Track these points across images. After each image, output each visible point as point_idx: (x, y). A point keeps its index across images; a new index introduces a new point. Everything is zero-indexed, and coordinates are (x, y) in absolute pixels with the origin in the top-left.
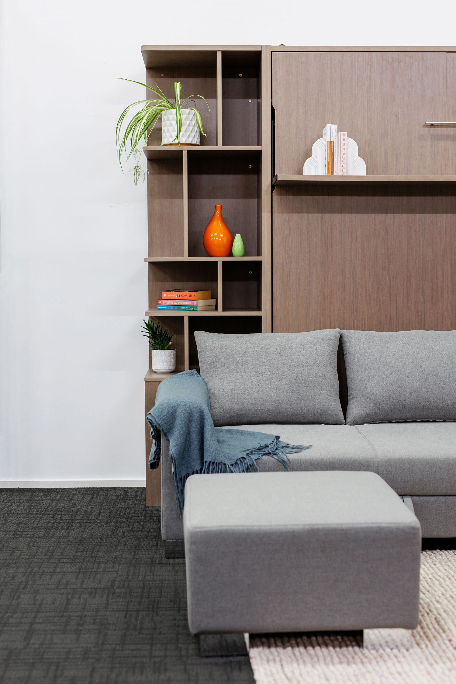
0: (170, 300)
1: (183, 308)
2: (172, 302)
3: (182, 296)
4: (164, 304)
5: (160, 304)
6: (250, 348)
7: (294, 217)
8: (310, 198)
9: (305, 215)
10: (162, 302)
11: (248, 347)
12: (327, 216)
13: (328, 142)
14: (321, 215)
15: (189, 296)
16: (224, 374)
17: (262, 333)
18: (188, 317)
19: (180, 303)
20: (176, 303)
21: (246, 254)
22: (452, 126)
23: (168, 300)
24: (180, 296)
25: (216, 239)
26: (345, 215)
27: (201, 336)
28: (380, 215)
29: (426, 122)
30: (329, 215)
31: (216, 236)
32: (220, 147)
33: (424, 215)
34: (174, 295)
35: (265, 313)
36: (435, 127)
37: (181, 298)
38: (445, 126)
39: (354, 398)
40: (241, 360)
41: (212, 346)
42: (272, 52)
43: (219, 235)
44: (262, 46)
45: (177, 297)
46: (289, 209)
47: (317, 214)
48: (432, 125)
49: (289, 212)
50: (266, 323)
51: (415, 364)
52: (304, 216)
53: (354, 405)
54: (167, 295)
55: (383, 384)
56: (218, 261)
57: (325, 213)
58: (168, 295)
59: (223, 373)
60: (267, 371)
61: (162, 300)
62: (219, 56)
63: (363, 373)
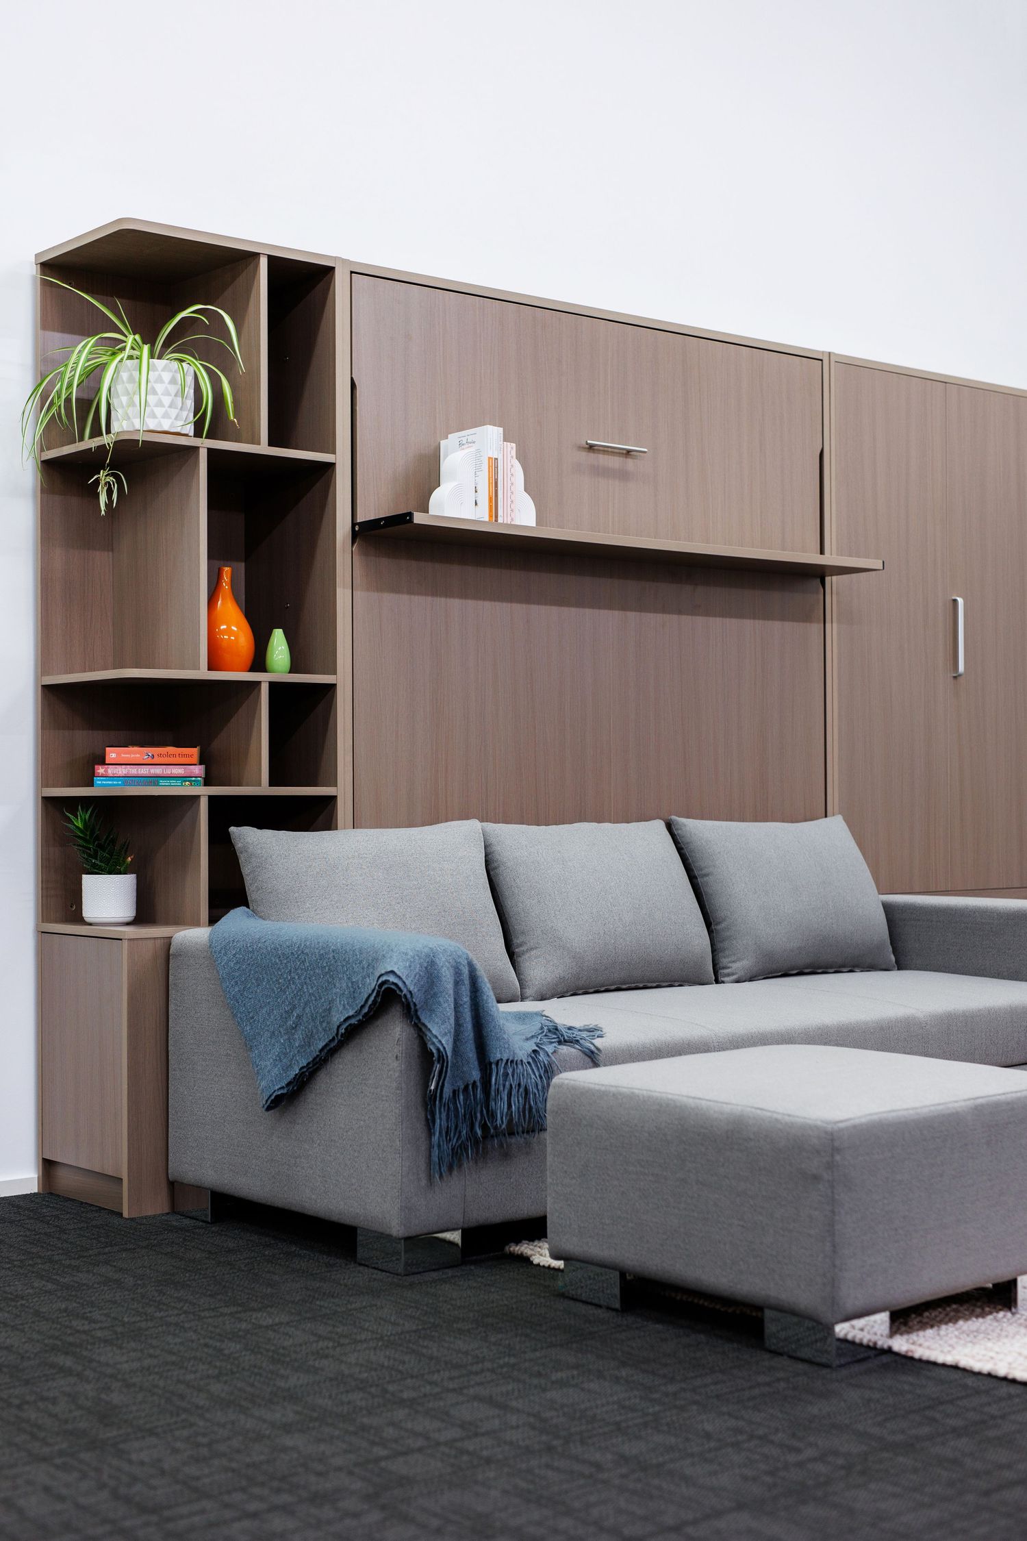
0: (128, 766)
1: (162, 782)
2: (133, 771)
3: (160, 755)
4: (112, 775)
5: (102, 774)
6: (353, 857)
7: (388, 598)
8: (414, 564)
9: (405, 598)
10: (106, 771)
11: (350, 856)
12: (441, 602)
13: (489, 458)
14: (429, 599)
15: (177, 755)
16: (318, 911)
17: (337, 829)
18: (207, 798)
19: (157, 771)
20: (144, 771)
21: (294, 669)
22: (616, 453)
23: (123, 766)
24: (156, 756)
25: (225, 637)
26: (467, 601)
27: (247, 837)
28: (519, 605)
29: (589, 442)
30: (443, 600)
31: (224, 632)
32: (263, 448)
33: (581, 610)
34: (138, 756)
35: (342, 790)
36: (596, 451)
37: (156, 760)
38: (608, 451)
39: (532, 949)
40: (344, 882)
41: (283, 856)
42: (352, 272)
43: (229, 627)
44: (336, 258)
45: (146, 759)
46: (379, 584)
47: (424, 597)
48: (591, 448)
49: (379, 589)
50: (343, 810)
51: (618, 881)
52: (404, 600)
53: (534, 963)
54: (118, 754)
55: (581, 919)
56: (260, 682)
57: (437, 596)
58: (123, 755)
59: (315, 911)
60: (394, 903)
61: (106, 766)
62: (263, 263)
63: (542, 901)
